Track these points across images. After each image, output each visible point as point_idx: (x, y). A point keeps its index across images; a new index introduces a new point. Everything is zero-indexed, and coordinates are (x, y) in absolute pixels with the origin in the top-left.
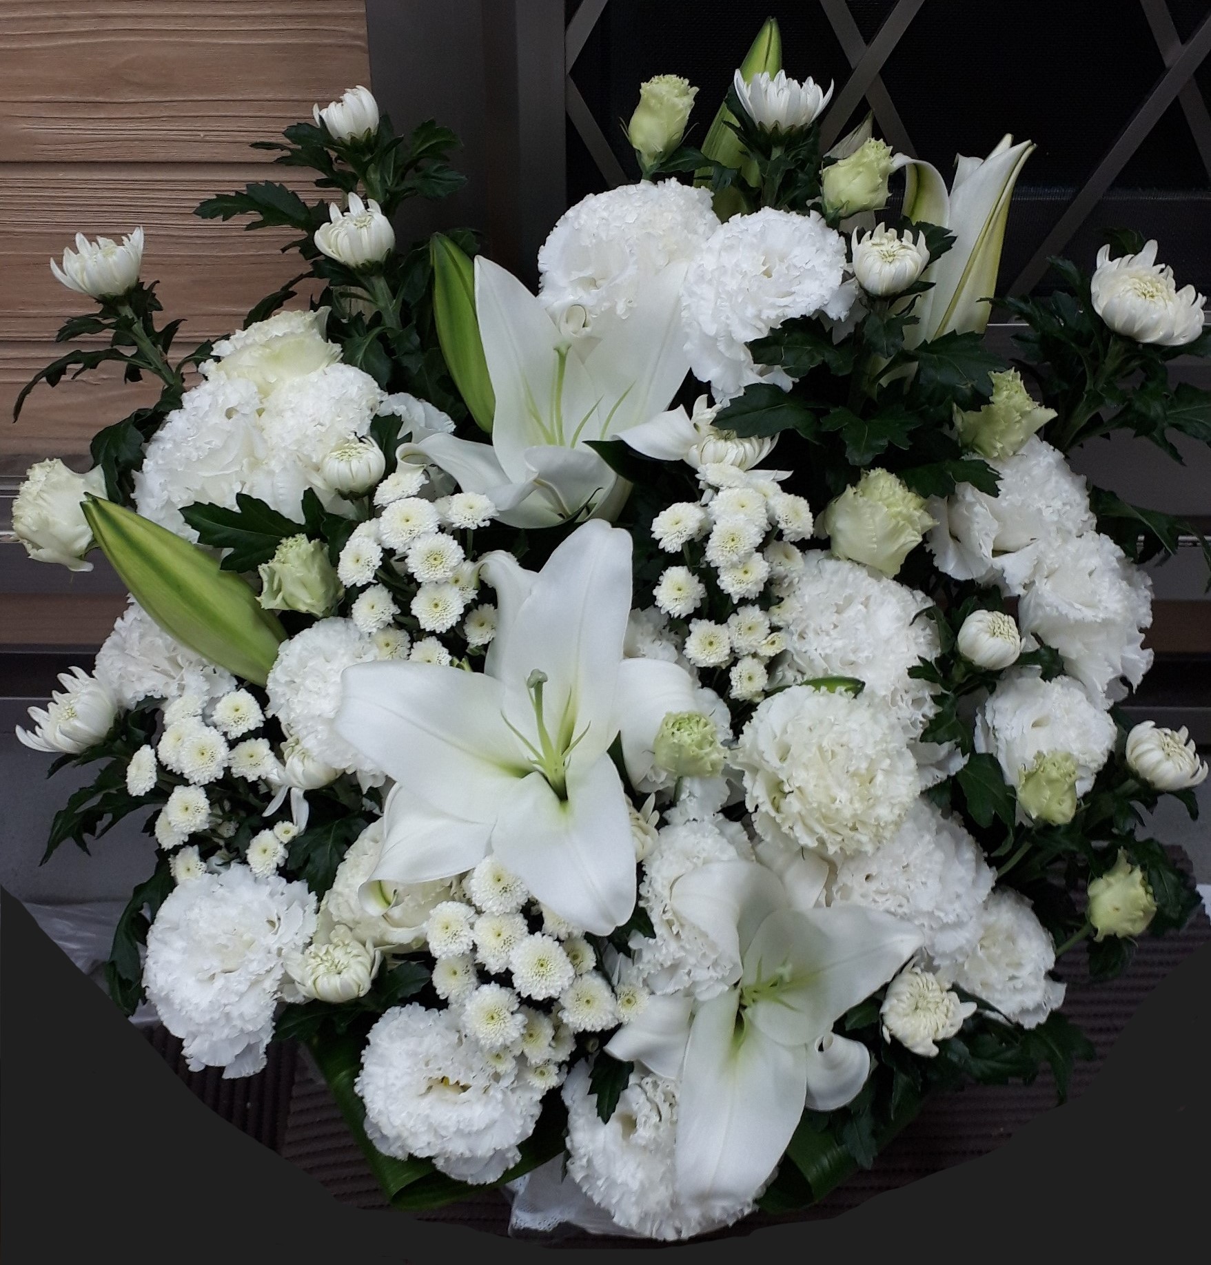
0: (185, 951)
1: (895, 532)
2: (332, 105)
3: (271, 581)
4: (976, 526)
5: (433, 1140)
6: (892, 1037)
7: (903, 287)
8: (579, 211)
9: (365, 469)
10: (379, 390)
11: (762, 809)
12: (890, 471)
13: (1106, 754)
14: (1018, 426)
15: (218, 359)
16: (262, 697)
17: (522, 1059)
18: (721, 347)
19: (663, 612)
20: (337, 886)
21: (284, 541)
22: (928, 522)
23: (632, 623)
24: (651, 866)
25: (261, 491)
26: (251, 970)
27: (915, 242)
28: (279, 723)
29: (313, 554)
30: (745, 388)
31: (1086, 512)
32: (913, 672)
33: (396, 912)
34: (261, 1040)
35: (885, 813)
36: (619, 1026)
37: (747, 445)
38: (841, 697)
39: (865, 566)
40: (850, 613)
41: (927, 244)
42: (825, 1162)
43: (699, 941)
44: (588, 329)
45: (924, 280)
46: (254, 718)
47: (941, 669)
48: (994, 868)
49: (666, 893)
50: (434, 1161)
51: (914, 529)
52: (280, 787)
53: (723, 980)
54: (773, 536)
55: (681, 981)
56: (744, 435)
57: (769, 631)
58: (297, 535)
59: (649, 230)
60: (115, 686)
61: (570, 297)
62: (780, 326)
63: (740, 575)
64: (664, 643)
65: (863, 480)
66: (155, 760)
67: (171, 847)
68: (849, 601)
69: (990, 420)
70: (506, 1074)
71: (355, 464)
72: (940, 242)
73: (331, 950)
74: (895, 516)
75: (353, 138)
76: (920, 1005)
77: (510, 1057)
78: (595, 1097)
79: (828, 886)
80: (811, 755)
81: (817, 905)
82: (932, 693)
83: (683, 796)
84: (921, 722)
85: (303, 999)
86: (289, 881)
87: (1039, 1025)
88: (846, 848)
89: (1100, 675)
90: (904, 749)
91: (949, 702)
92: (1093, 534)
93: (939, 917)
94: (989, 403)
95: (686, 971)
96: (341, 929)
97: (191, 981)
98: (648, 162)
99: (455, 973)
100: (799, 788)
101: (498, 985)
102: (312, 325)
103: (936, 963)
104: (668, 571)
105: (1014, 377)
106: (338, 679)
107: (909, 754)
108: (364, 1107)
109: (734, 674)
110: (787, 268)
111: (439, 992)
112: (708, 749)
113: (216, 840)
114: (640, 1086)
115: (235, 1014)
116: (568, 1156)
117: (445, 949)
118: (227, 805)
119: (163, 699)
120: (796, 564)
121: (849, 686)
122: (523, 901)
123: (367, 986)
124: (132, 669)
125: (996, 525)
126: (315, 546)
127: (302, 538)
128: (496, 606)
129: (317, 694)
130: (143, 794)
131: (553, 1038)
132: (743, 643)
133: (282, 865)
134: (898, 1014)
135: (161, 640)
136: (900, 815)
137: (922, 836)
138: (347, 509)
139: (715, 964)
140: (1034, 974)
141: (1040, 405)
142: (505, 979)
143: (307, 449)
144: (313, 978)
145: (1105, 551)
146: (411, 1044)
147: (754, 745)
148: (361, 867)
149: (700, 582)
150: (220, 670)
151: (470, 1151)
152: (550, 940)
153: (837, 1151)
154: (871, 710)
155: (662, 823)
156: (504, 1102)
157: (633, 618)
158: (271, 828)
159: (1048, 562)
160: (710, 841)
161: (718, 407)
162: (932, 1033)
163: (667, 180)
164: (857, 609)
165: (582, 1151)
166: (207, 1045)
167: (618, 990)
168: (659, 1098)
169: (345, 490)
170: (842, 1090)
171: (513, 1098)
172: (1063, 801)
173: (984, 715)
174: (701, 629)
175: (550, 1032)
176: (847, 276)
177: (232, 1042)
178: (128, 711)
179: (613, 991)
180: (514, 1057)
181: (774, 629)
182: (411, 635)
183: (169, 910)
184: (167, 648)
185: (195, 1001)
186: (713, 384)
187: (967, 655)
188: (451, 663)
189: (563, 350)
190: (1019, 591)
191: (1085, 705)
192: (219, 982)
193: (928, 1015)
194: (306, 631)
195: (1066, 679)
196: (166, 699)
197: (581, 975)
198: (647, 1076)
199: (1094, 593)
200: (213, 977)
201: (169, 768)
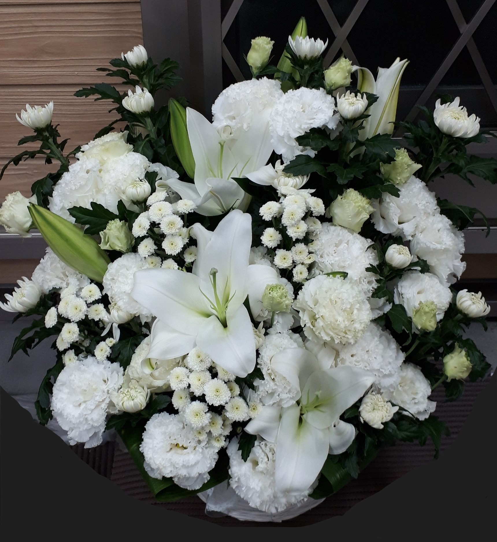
0: (68, 393)
1: (358, 214)
2: (129, 52)
3: (105, 238)
4: (391, 211)
5: (172, 469)
6: (364, 421)
7: (358, 115)
8: (227, 91)
9: (143, 191)
10: (148, 162)
11: (307, 325)
12: (355, 190)
13: (449, 304)
14: (406, 170)
15: (83, 152)
16: (101, 287)
17: (210, 433)
18: (286, 140)
19: (265, 246)
20: (132, 363)
21: (110, 222)
22: (371, 209)
23: (252, 252)
24: (262, 351)
25: (101, 201)
26: (96, 399)
27: (362, 98)
28: (108, 297)
29: (122, 226)
30: (296, 156)
31: (436, 206)
32: (367, 270)
33: (156, 373)
34: (101, 430)
35: (358, 326)
36: (250, 420)
37: (297, 179)
38: (338, 279)
39: (346, 228)
40: (341, 247)
41: (367, 98)
42: (338, 476)
43: (283, 382)
44: (232, 135)
45: (366, 114)
46: (97, 294)
47: (379, 269)
48: (404, 353)
49: (269, 362)
50: (173, 479)
51: (366, 212)
52: (108, 323)
53: (292, 398)
54: (308, 215)
55: (276, 398)
56: (296, 175)
57: (308, 254)
58: (115, 220)
59: (256, 96)
60: (41, 284)
61: (225, 123)
62: (309, 131)
63: (295, 229)
64: (266, 260)
65: (344, 193)
66: (57, 313)
67: (63, 350)
68: (341, 242)
69: (395, 168)
70: (203, 441)
71: (139, 189)
72: (372, 99)
73: (129, 391)
74: (358, 207)
75: (137, 65)
76: (375, 408)
77: (205, 433)
78: (241, 451)
79: (335, 359)
80: (327, 302)
81: (331, 367)
82: (376, 279)
83: (275, 323)
84: (372, 290)
85: (117, 412)
86: (112, 362)
87: (426, 419)
88: (342, 341)
89: (444, 272)
90: (365, 300)
91: (383, 282)
92: (439, 215)
93: (382, 372)
94: (395, 160)
95: (278, 394)
96: (133, 381)
97: (71, 406)
98: (255, 71)
99: (181, 398)
100: (321, 316)
101: (199, 401)
102: (121, 138)
103: (381, 391)
104: (266, 230)
105: (404, 152)
106: (132, 277)
107: (367, 302)
108: (143, 457)
109: (294, 271)
110: (312, 109)
111: (174, 406)
112: (284, 299)
113: (81, 348)
114: (259, 446)
115: (89, 418)
116: (230, 477)
117: (177, 386)
118: (86, 332)
119: (60, 288)
120: (318, 226)
121: (342, 275)
122: (209, 365)
123: (144, 405)
124: (47, 277)
125: (399, 211)
126: (122, 223)
127: (117, 220)
128: (196, 247)
129: (123, 283)
130: (51, 327)
131: (223, 425)
132: (298, 258)
133: (109, 356)
134: (366, 411)
135: (60, 264)
136: (364, 327)
137: (374, 338)
138: (135, 208)
139: (290, 391)
140: (423, 397)
141: (415, 163)
142: (202, 399)
143: (119, 185)
144: (122, 402)
145: (444, 222)
146: (163, 429)
147: (303, 299)
148: (142, 355)
149: (279, 234)
150: (84, 276)
151: (189, 474)
152: (221, 381)
153: (343, 471)
154: (351, 285)
155: (266, 334)
156: (202, 453)
157: (252, 250)
158: (104, 341)
159: (421, 225)
160: (286, 341)
161: (285, 165)
162: (381, 419)
163: (262, 78)
164: (344, 245)
165: (236, 475)
166: (78, 433)
167: (249, 404)
168: (267, 450)
169: (135, 201)
170: (343, 445)
171: (206, 451)
172: (431, 321)
173: (397, 288)
174: (280, 253)
175: (221, 422)
176: (335, 112)
177: (88, 431)
178: (45, 295)
179: (247, 404)
180: (206, 433)
181: (310, 253)
182: (162, 259)
183: (62, 376)
184: (62, 268)
185: (72, 414)
186: (283, 156)
187: (389, 262)
188: (178, 269)
189: (222, 143)
190: (410, 238)
191: (439, 284)
192: (83, 406)
193: (379, 412)
194: (119, 259)
195: (431, 274)
196: (62, 288)
197: (234, 397)
198: (262, 441)
199: (440, 237)
200: (80, 405)
201: (62, 316)
